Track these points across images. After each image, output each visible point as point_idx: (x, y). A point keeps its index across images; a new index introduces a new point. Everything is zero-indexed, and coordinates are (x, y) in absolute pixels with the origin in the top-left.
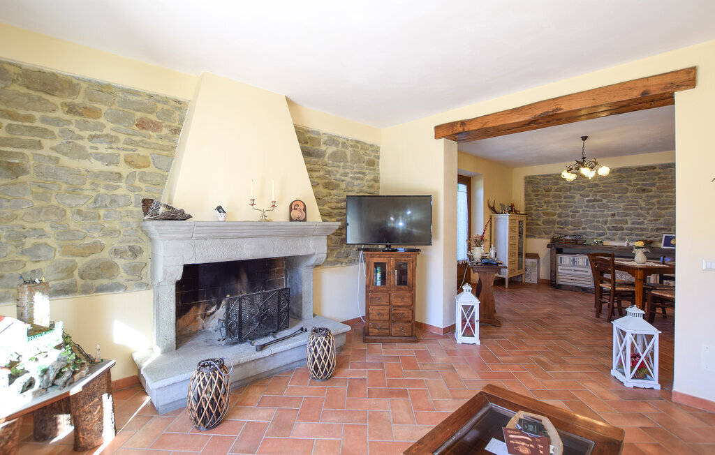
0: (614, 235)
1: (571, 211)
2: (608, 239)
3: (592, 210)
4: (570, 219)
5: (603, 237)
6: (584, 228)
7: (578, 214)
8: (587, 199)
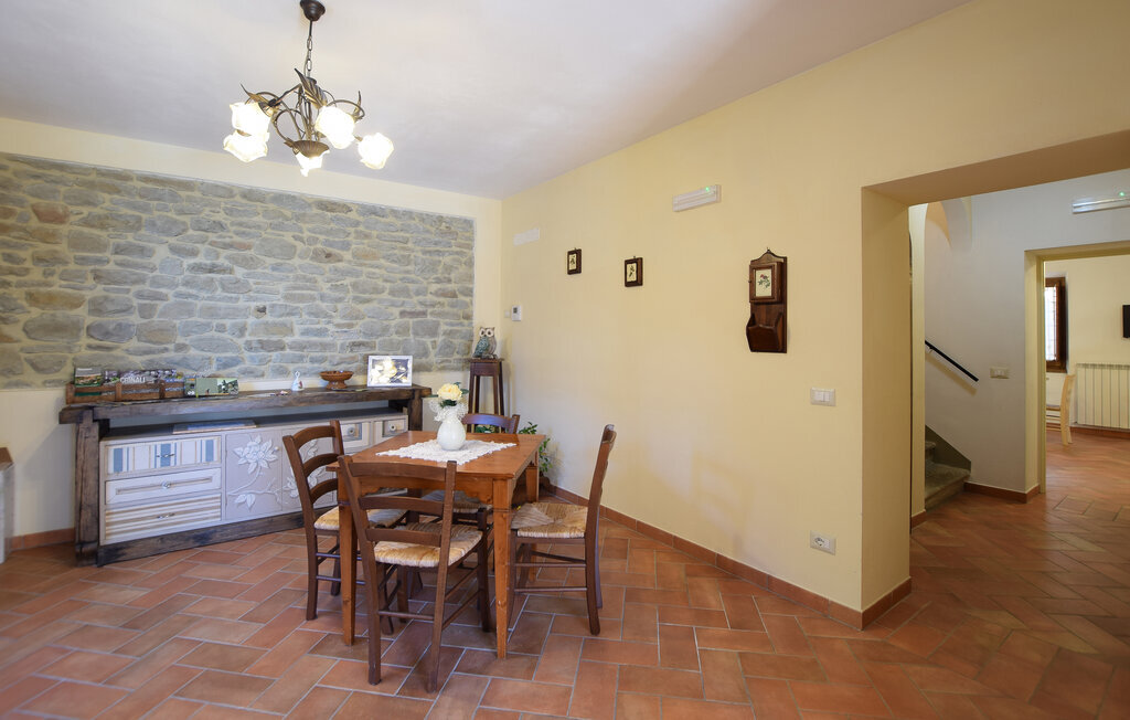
0: (263, 361)
1: (140, 295)
2: (248, 373)
3: (204, 294)
4: (135, 319)
5: (235, 369)
6: (180, 348)
7: (161, 305)
8: (192, 261)
